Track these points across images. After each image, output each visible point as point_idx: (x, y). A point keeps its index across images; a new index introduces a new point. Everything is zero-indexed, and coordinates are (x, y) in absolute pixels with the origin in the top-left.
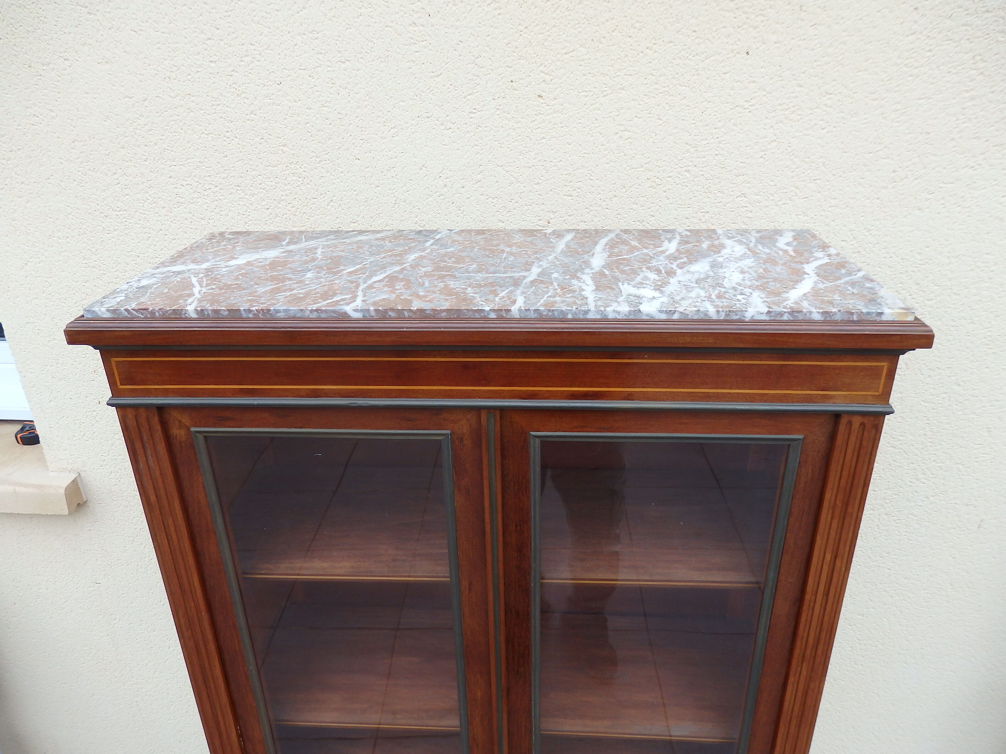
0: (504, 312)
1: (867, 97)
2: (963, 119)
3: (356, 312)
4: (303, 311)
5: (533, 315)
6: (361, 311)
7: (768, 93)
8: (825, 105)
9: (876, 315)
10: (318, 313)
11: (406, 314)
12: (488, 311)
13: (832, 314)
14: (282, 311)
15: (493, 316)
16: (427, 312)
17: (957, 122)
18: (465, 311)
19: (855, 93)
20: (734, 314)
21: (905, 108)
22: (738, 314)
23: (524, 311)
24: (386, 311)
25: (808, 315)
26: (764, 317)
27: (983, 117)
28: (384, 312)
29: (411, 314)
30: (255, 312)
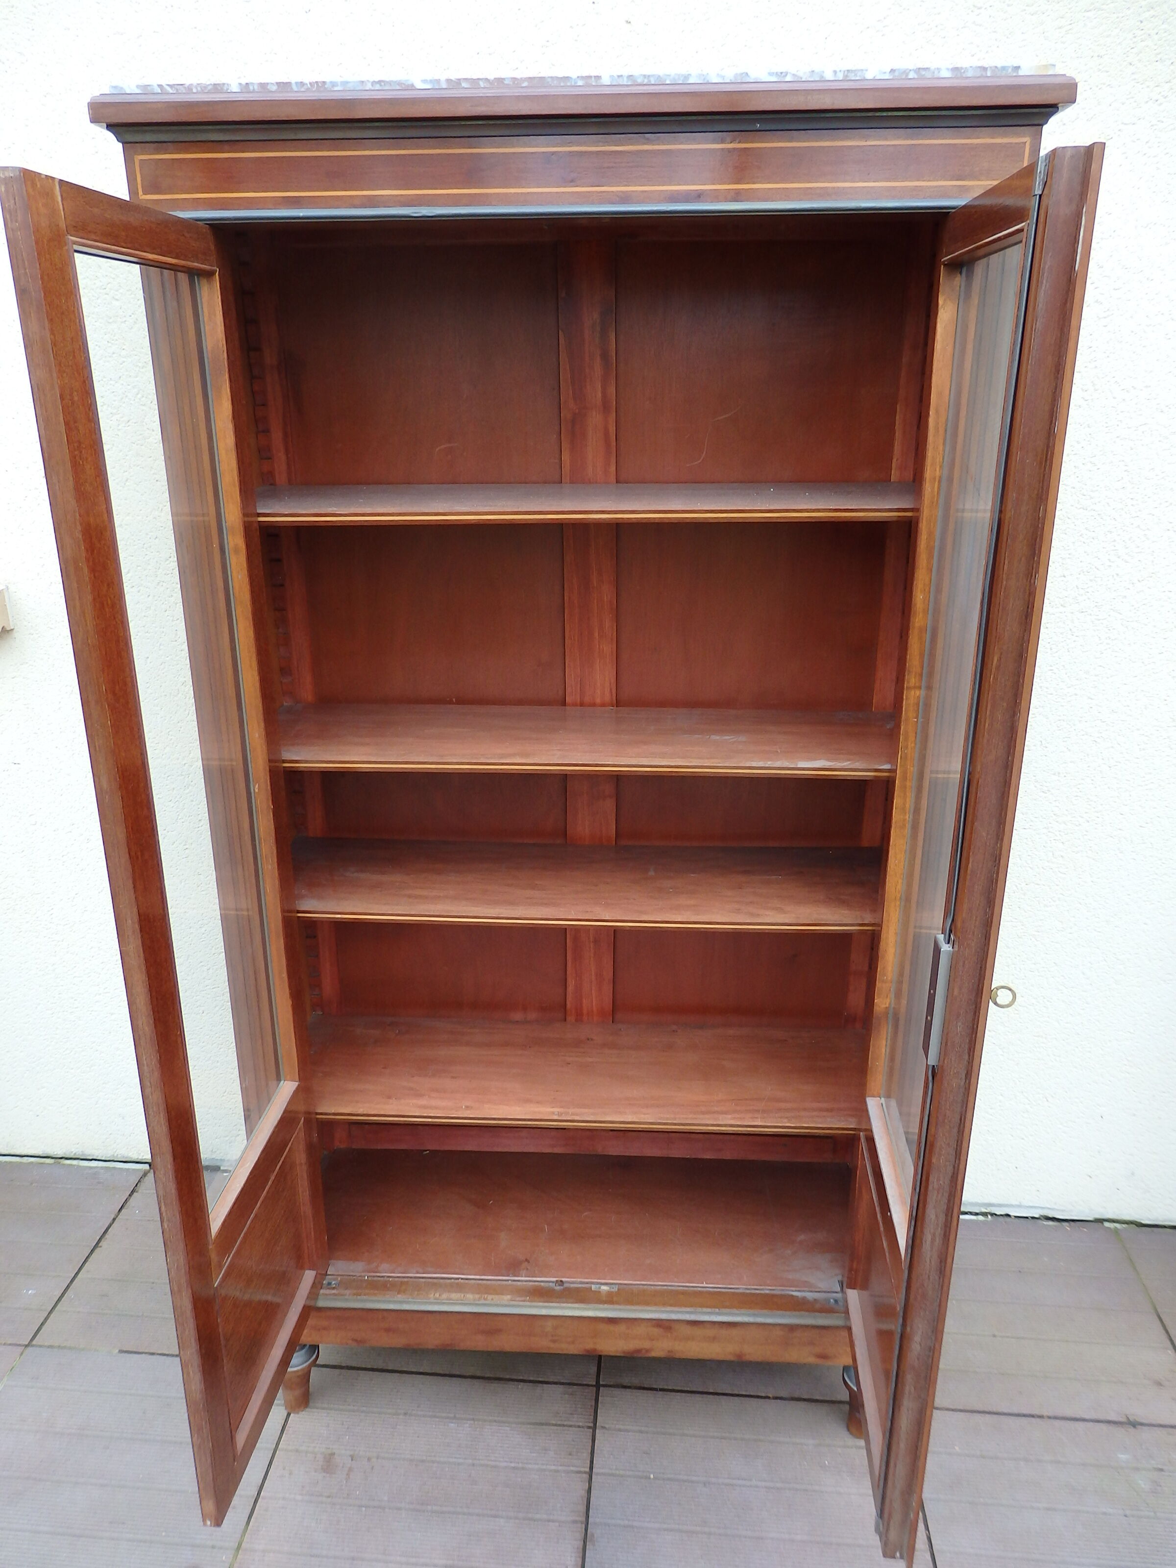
0: (593, 79)
1: (1025, 10)
2: (1141, 35)
3: (425, 83)
4: (364, 83)
5: (625, 81)
6: (431, 81)
7: (904, 9)
8: (974, 23)
9: (1012, 70)
10: (381, 85)
11: (482, 84)
12: (575, 80)
13: (963, 71)
14: (339, 84)
15: (580, 83)
16: (506, 82)
17: (1135, 40)
18: (549, 80)
19: (1008, 5)
20: (853, 74)
21: (1071, 24)
22: (858, 75)
23: (617, 77)
24: (459, 81)
25: (936, 72)
26: (887, 77)
27: (1166, 32)
28: (457, 83)
29: (488, 85)
30: (309, 85)
